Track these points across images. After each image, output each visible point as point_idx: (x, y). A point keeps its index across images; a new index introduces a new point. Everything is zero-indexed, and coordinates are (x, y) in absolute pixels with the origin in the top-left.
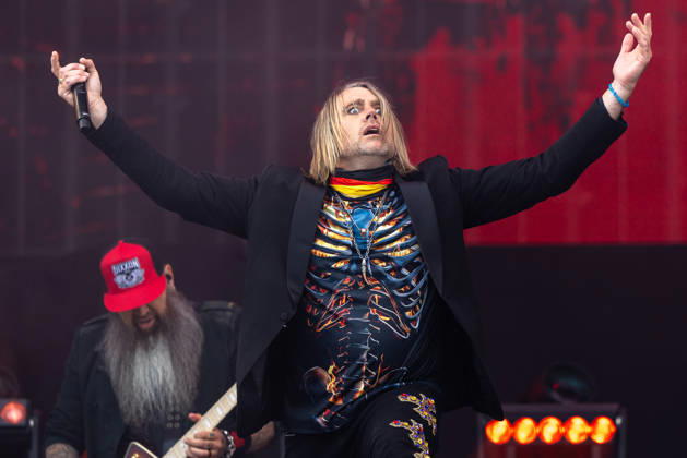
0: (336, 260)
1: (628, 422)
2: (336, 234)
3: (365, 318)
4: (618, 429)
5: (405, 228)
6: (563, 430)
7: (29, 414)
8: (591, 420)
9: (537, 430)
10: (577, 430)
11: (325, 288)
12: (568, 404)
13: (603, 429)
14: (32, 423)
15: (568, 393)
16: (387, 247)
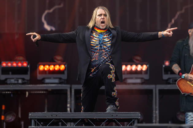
0: (96, 46)
1: (150, 66)
2: (95, 40)
3: (102, 58)
4: (148, 68)
5: (110, 39)
6: (136, 68)
7: (28, 64)
8: (142, 65)
9: (131, 68)
10: (139, 68)
11: (94, 52)
12: (137, 62)
13: (145, 68)
14: (29, 66)
15: (137, 60)
16: (106, 43)
